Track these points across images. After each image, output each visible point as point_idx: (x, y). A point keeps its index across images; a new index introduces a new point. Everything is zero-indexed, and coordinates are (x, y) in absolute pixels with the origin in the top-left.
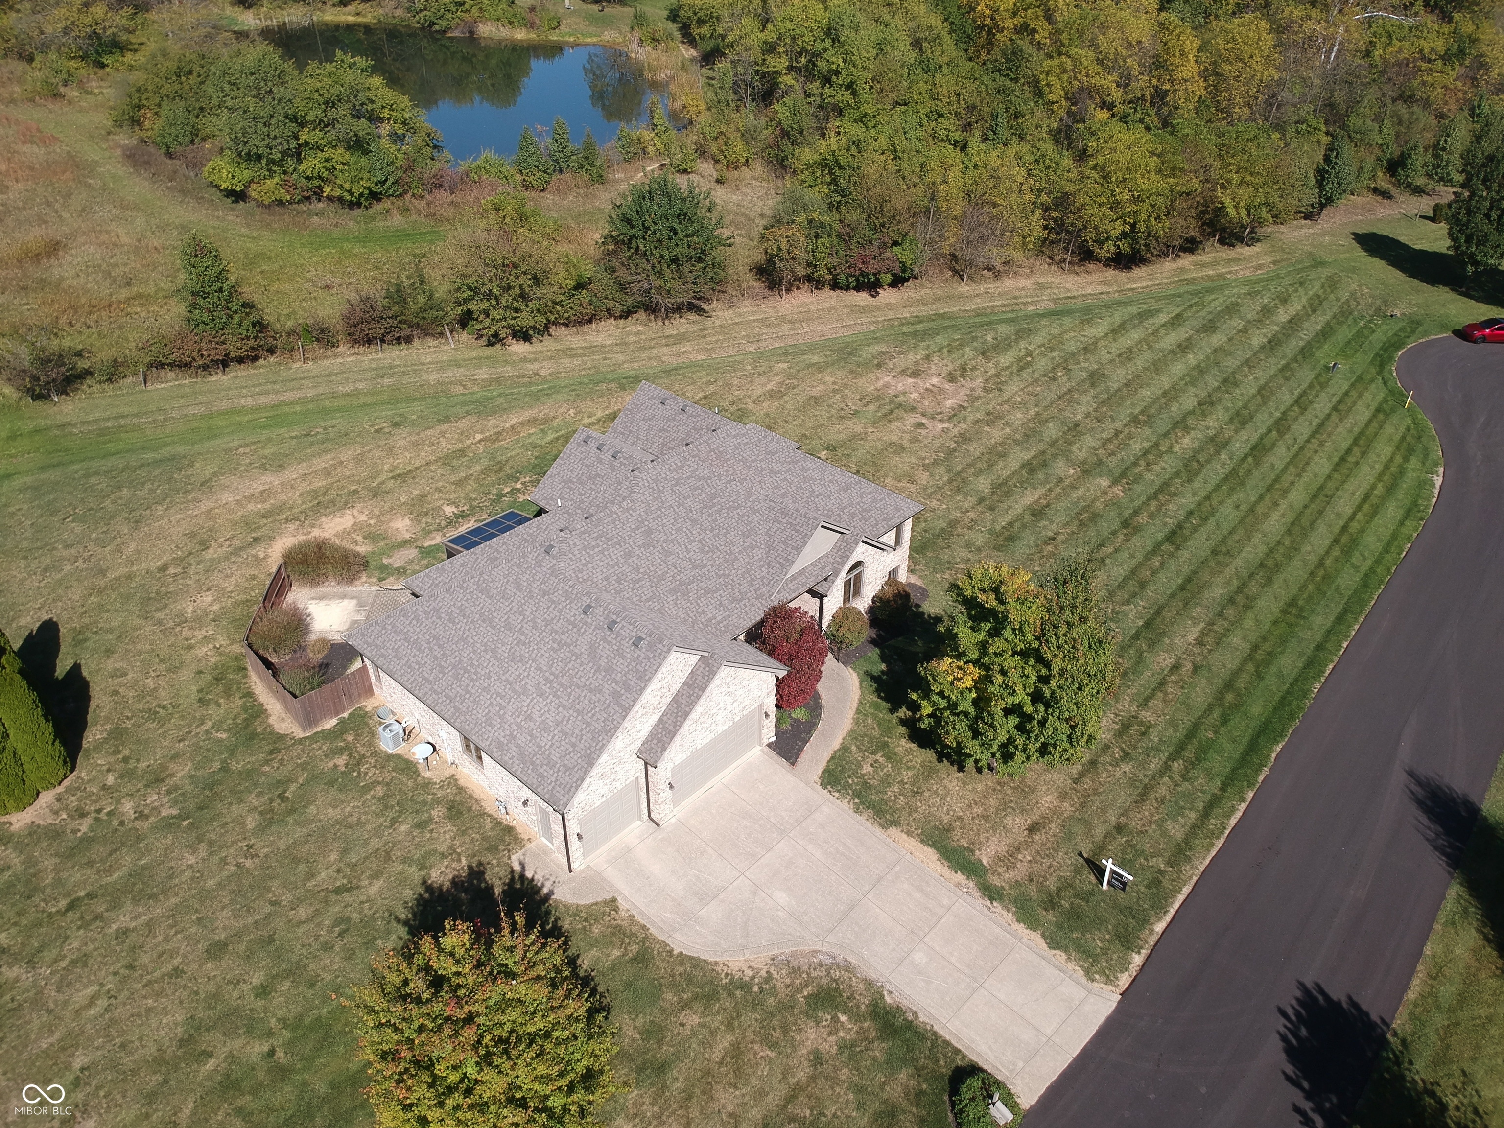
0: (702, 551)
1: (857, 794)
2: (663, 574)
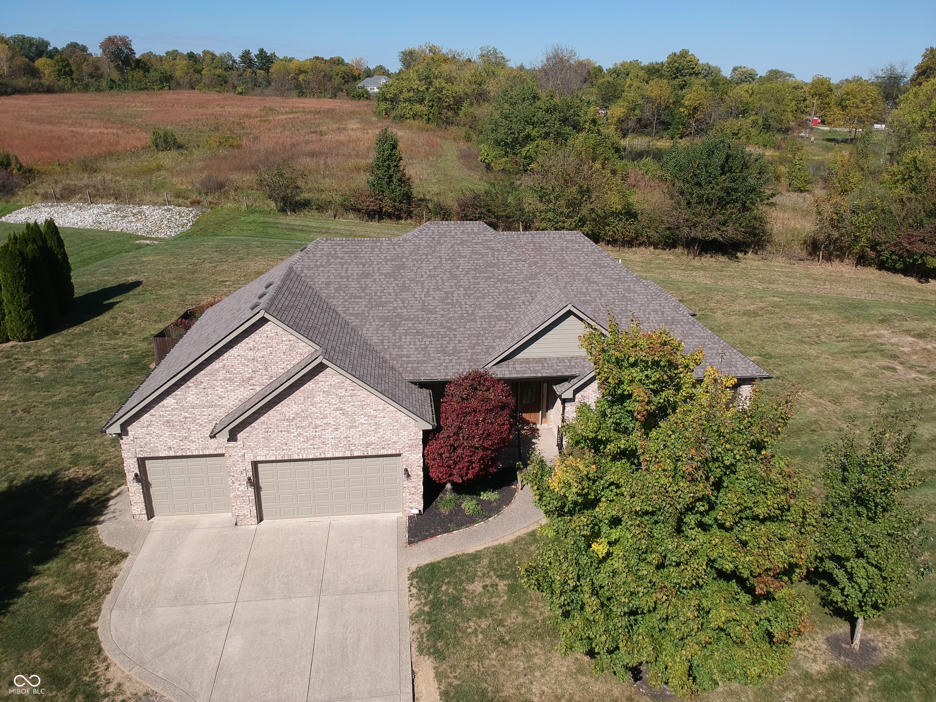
2: (386, 303)
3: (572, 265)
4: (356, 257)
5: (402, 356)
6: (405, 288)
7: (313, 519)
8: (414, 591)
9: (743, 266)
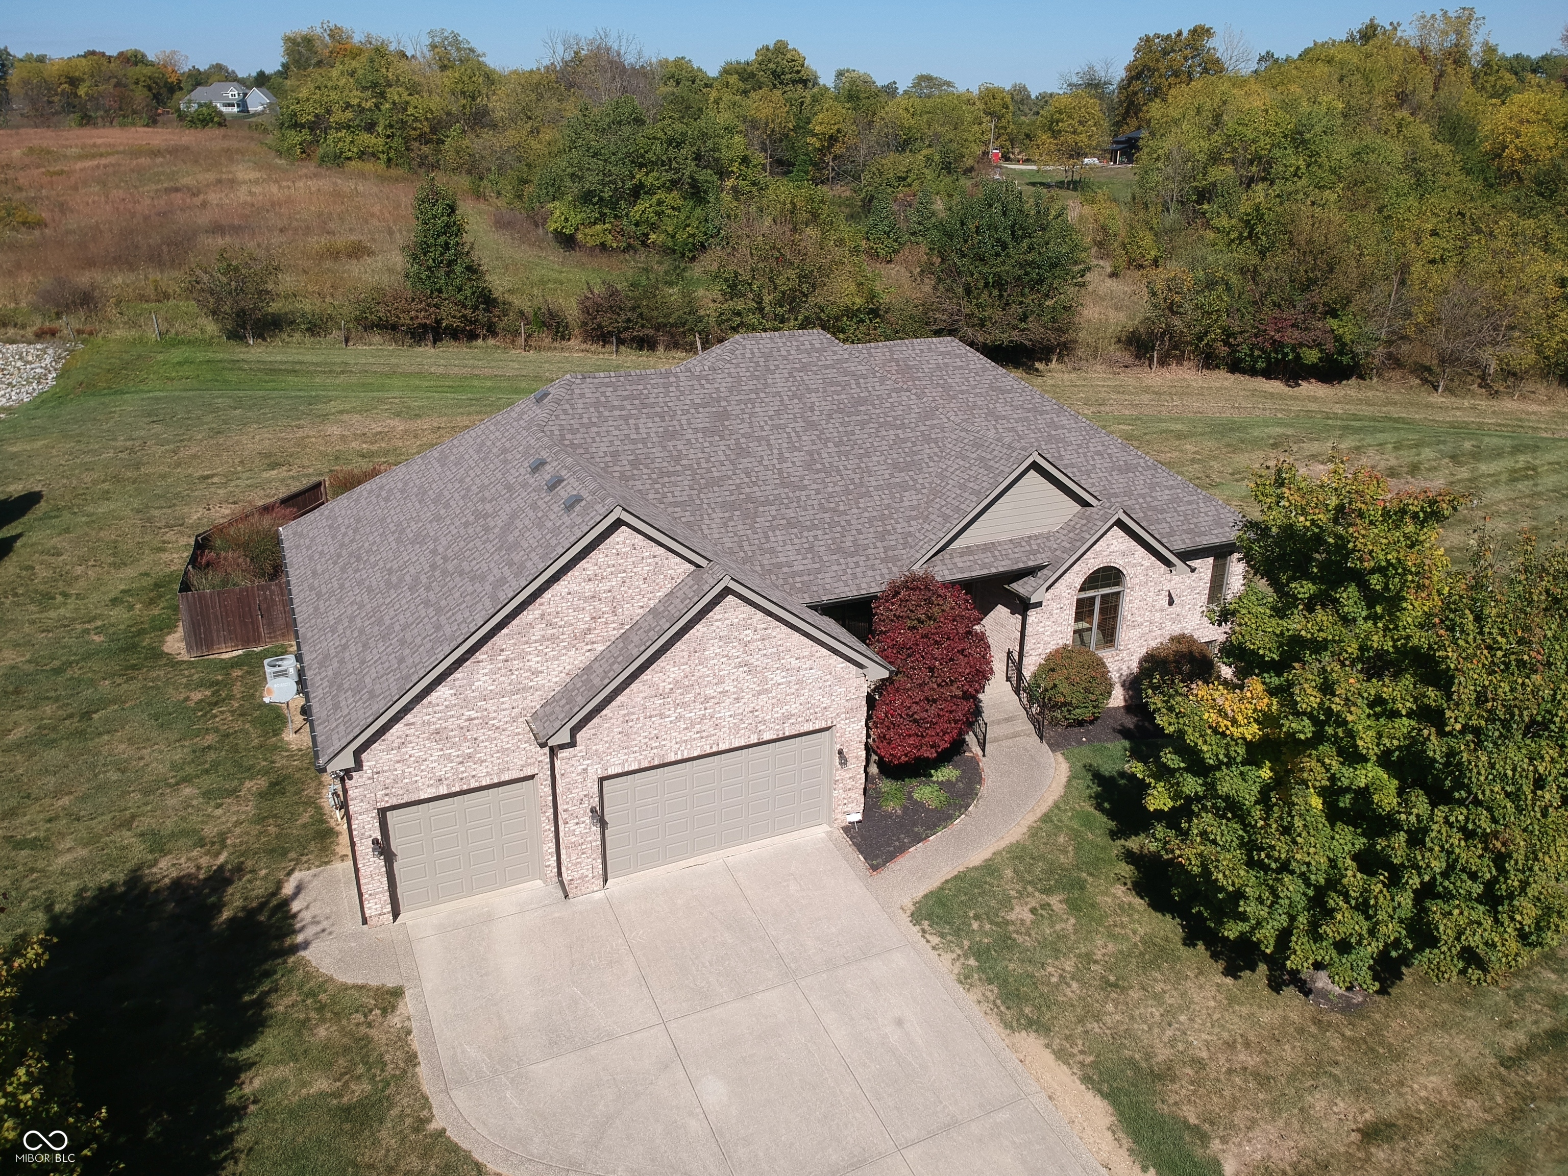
0: (809, 466)
1: (979, 953)
2: (721, 478)
3: (962, 392)
4: (644, 405)
5: (779, 566)
6: (743, 452)
7: (691, 861)
8: (935, 940)
9: (1050, 382)
